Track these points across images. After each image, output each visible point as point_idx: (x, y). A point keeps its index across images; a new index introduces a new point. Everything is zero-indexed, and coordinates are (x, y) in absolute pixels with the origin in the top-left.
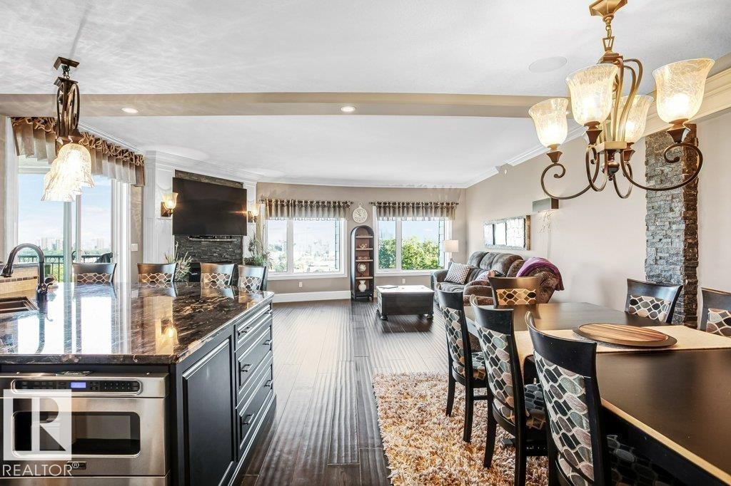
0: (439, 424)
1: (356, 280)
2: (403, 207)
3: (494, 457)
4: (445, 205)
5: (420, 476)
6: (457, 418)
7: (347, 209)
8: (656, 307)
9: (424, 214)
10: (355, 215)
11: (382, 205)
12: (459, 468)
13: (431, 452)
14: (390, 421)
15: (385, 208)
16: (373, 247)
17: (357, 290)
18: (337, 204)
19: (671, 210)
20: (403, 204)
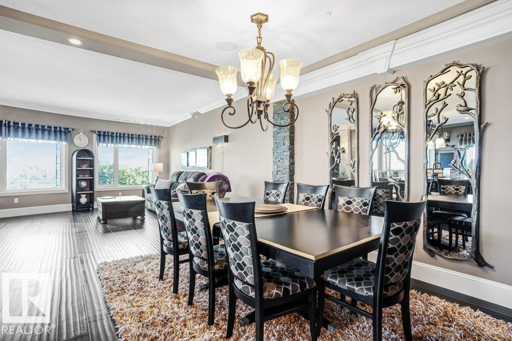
0: (155, 287)
1: (77, 194)
2: (120, 137)
3: (195, 298)
4: (153, 137)
5: (143, 324)
6: (167, 280)
7: (69, 134)
8: (278, 195)
9: (137, 142)
10: (76, 141)
11: (102, 133)
12: (171, 311)
13: (150, 307)
14: (115, 293)
15: (104, 136)
16: (93, 167)
17: (78, 203)
18: (58, 129)
19: (284, 144)
20: (120, 134)
